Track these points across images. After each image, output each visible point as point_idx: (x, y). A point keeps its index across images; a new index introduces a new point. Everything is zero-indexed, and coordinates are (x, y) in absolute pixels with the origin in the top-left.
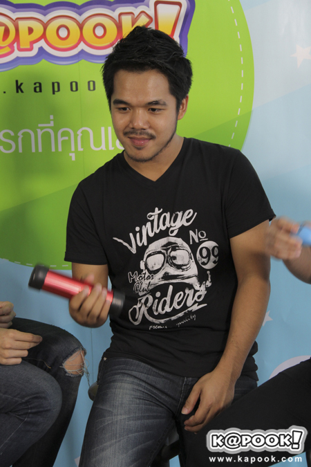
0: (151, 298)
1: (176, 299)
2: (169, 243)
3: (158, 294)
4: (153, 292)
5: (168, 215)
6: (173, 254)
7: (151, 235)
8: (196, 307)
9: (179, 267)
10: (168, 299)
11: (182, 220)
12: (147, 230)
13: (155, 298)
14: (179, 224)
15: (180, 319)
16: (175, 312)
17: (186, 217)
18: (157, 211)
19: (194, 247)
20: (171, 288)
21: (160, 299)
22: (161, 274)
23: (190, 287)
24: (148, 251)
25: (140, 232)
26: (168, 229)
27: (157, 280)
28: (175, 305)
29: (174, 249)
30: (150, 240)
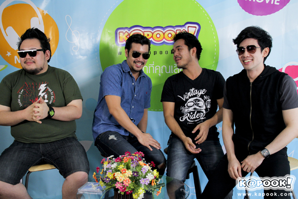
0: (189, 114)
1: (197, 115)
2: (197, 99)
3: (192, 113)
4: (190, 113)
5: (196, 91)
6: (198, 103)
7: (190, 96)
8: (202, 118)
9: (200, 107)
10: (195, 115)
11: (202, 92)
12: (189, 94)
13: (190, 114)
14: (200, 93)
15: (198, 121)
16: (196, 119)
17: (203, 91)
18: (193, 89)
19: (205, 101)
20: (196, 112)
21: (192, 115)
22: (193, 108)
23: (202, 112)
24: (189, 101)
25: (187, 94)
26: (196, 95)
27: (191, 109)
28: (197, 117)
29: (199, 101)
30: (190, 98)
